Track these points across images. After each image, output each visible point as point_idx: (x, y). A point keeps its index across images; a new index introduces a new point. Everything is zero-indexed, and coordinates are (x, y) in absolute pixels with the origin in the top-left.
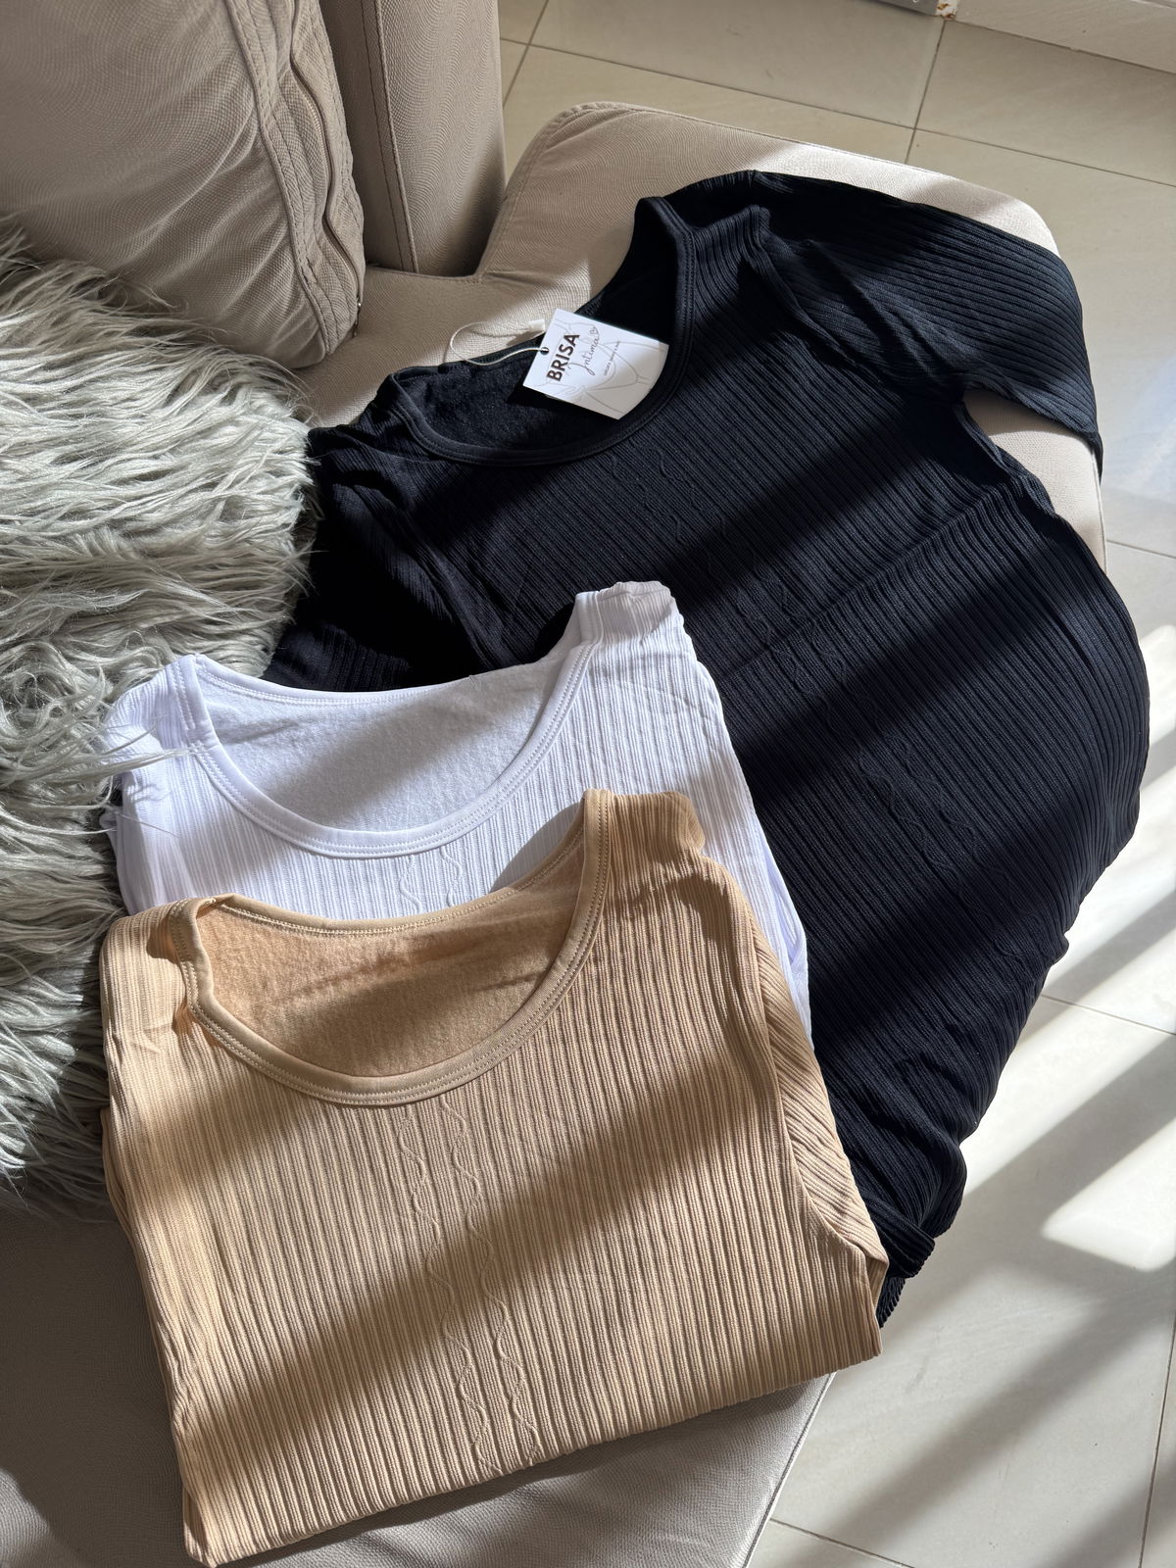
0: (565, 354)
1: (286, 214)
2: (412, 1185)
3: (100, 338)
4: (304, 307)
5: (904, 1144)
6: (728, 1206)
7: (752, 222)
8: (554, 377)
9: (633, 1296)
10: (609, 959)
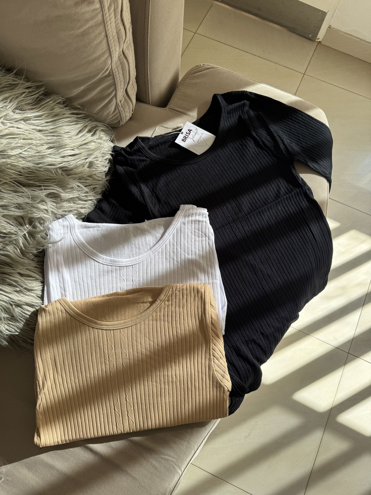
0: (188, 135)
1: (115, 89)
2: (109, 352)
3: (61, 115)
4: (117, 112)
5: (244, 362)
6: (193, 371)
7: (244, 105)
8: (183, 141)
9: (165, 390)
10: (172, 301)
